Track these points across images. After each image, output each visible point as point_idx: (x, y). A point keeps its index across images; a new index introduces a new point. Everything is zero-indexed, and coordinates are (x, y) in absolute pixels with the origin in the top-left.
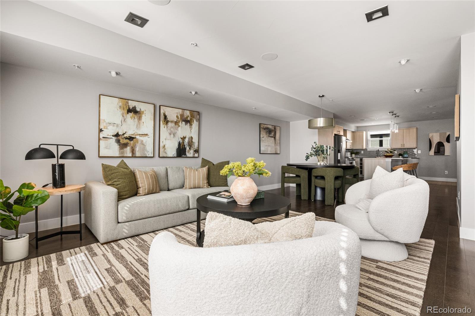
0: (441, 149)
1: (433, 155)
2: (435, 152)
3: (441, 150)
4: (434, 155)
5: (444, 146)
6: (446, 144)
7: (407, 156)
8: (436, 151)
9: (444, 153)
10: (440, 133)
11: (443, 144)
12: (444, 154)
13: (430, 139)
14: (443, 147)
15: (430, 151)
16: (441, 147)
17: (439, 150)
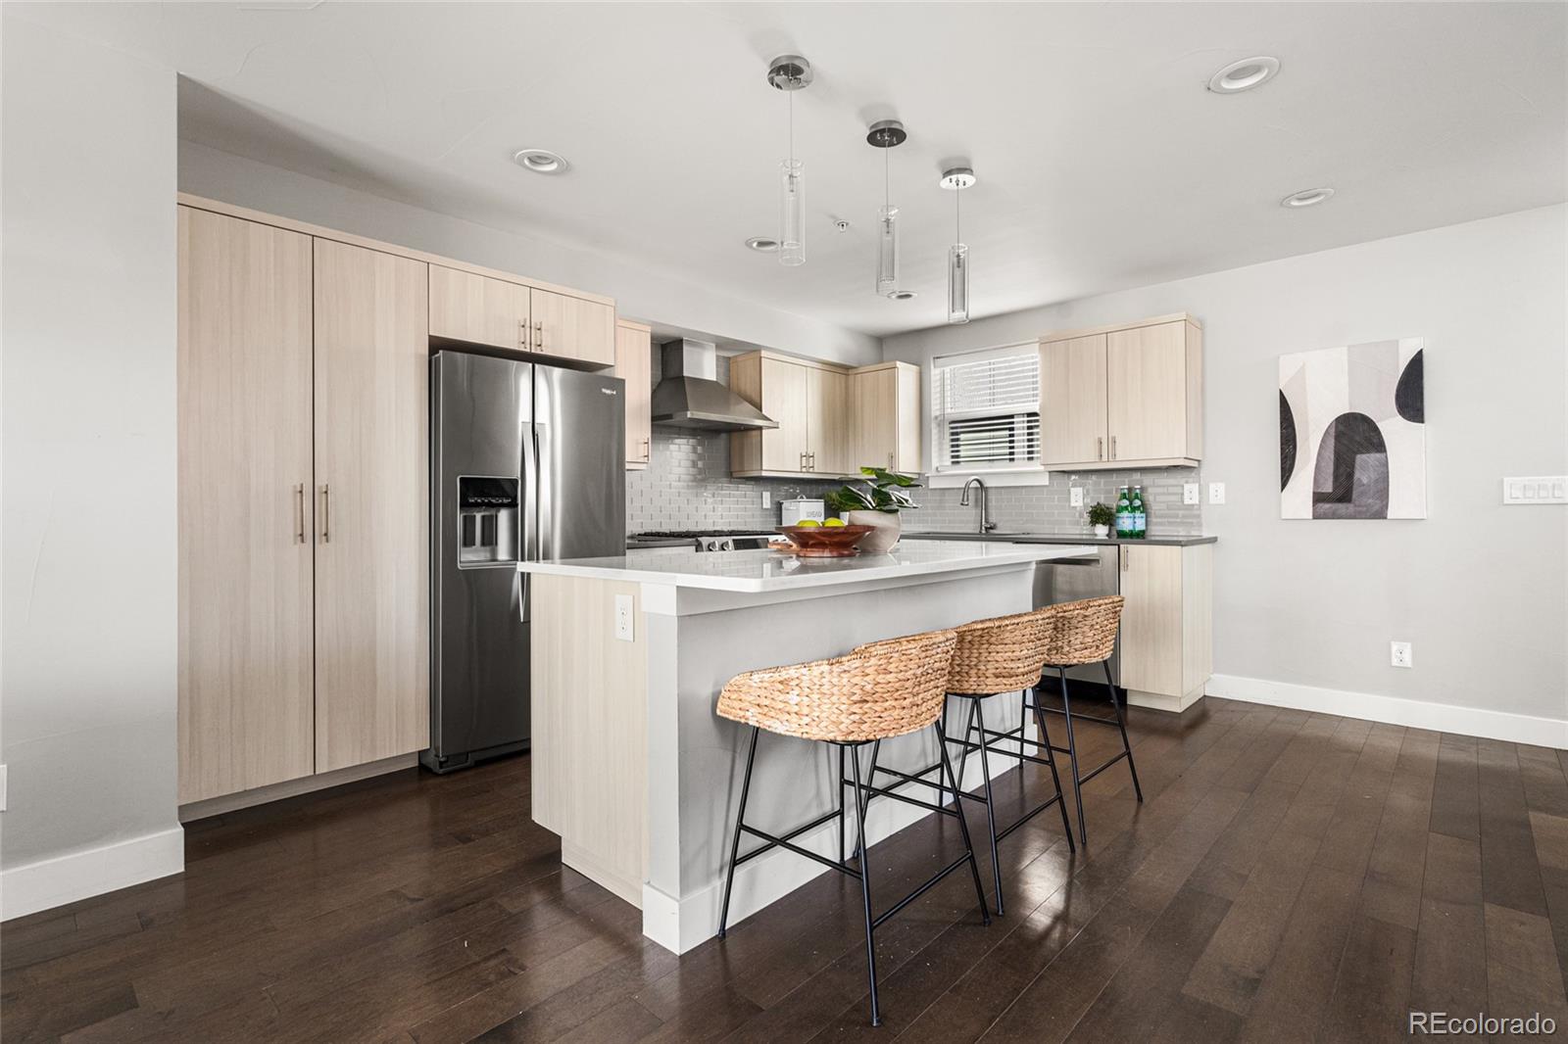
0: (1357, 475)
1: (1311, 517)
2: (1319, 498)
3: (1363, 475)
4: (1316, 517)
5: (1378, 445)
6: (1392, 427)
7: (1140, 525)
8: (1328, 487)
9: (1386, 506)
10: (1349, 347)
11: (1376, 430)
12: (1380, 514)
13: (1281, 392)
14: (1378, 455)
15: (1284, 486)
16: (1359, 458)
17: (1351, 475)
